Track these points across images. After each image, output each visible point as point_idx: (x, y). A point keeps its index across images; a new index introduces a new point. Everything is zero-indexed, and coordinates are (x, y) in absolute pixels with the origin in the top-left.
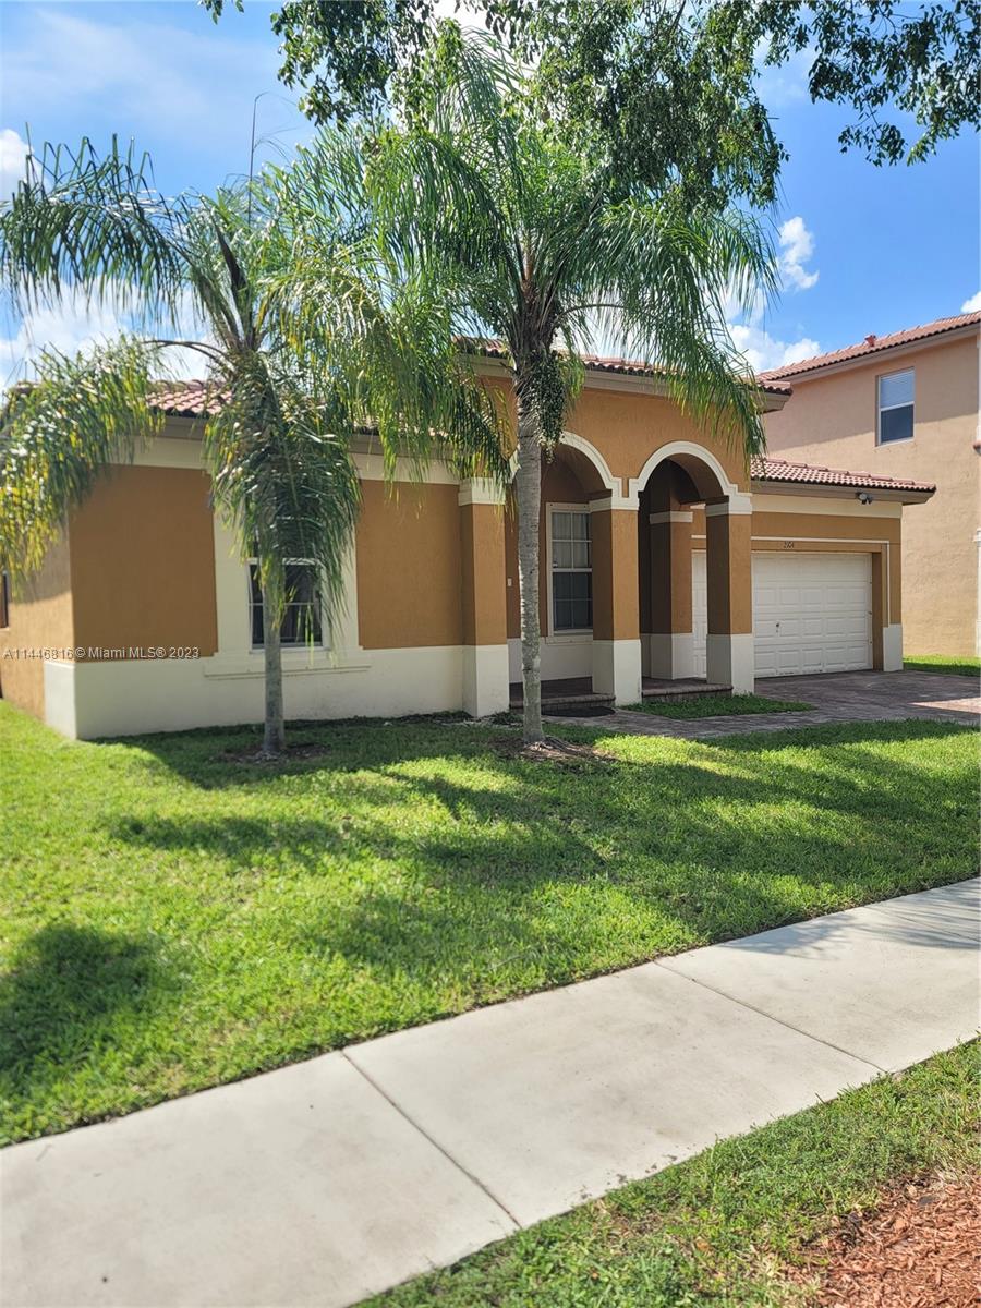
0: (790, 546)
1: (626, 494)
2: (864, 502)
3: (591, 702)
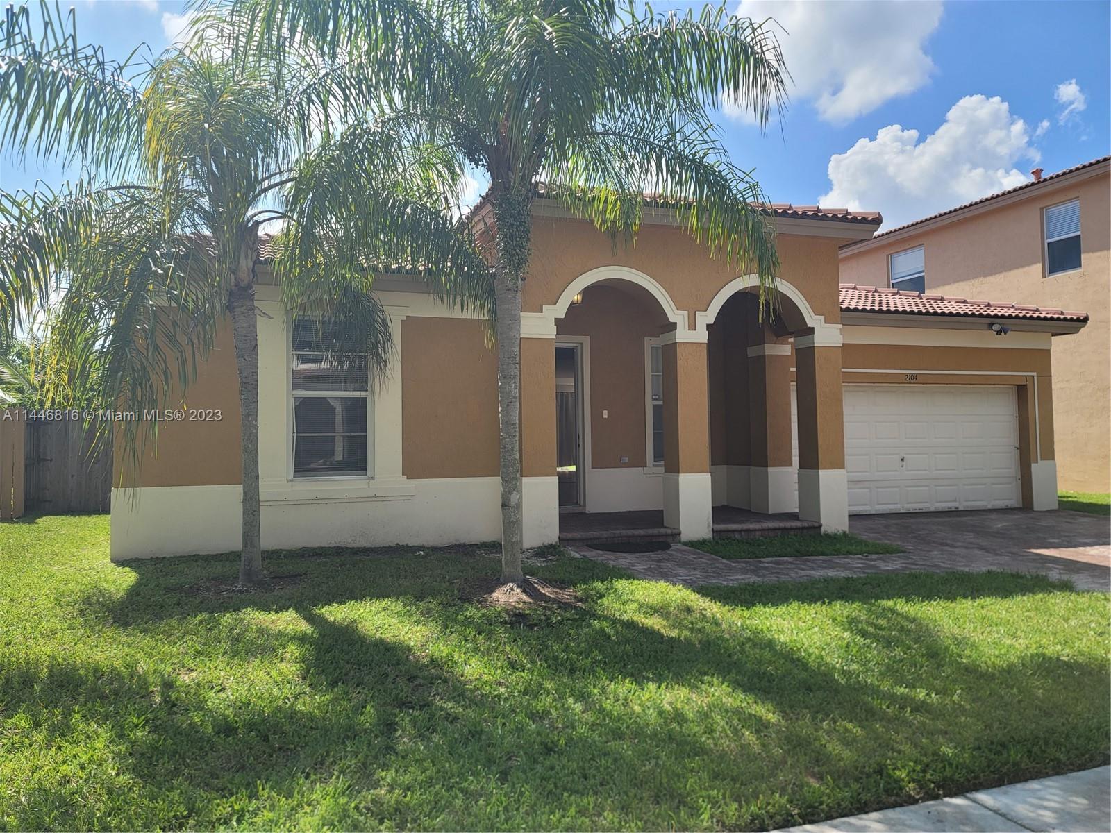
0: (912, 379)
1: (693, 326)
2: (999, 333)
3: (652, 536)
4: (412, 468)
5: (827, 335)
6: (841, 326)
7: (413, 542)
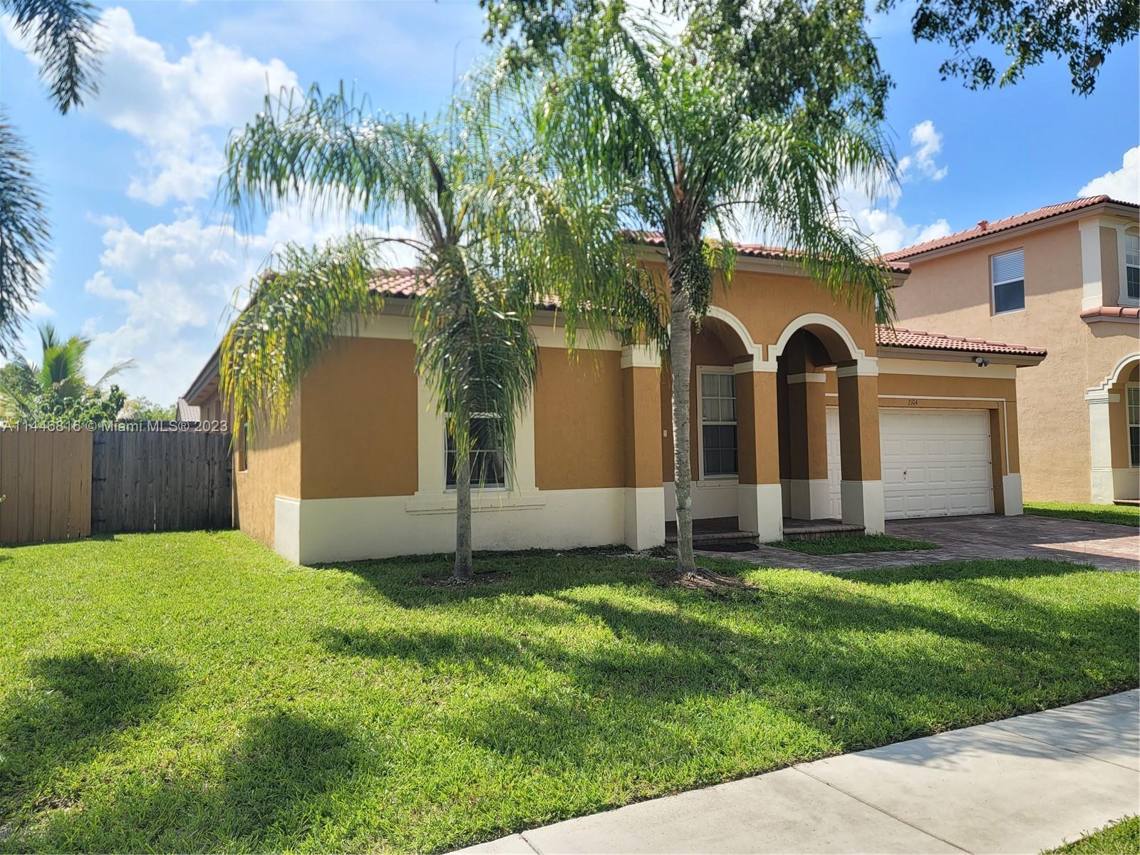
0: (913, 403)
1: (766, 358)
2: (980, 365)
3: (738, 538)
4: (543, 482)
5: (867, 366)
6: (877, 359)
7: (545, 546)
